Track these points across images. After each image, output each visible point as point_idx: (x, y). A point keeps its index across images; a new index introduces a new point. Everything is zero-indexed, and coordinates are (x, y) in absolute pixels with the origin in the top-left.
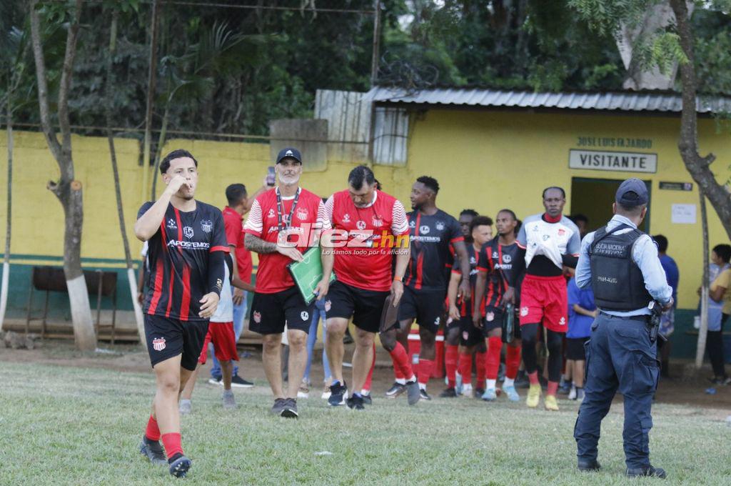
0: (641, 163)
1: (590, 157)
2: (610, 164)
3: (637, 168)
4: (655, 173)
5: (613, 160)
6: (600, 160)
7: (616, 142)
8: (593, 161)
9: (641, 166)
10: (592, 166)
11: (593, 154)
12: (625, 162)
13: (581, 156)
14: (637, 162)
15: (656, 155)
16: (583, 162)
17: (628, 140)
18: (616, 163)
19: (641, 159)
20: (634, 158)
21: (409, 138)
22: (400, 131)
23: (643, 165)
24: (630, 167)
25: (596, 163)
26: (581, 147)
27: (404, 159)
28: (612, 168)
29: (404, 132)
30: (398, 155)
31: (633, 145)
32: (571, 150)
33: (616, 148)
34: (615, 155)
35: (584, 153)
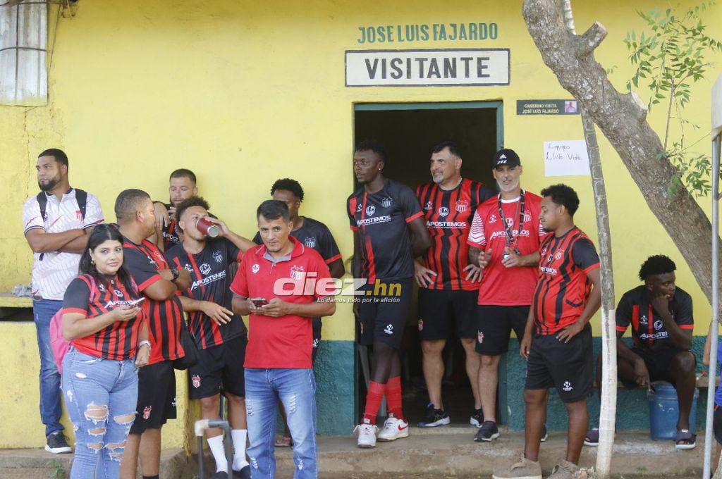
0: (480, 68)
1: (384, 61)
2: (421, 76)
3: (474, 78)
4: (508, 84)
5: (427, 65)
6: (403, 67)
7: (430, 32)
8: (389, 70)
9: (480, 75)
10: (390, 80)
11: (389, 57)
12: (450, 69)
13: (367, 61)
14: (473, 65)
15: (508, 50)
16: (372, 74)
17: (454, 26)
18: (434, 71)
19: (479, 60)
20: (467, 60)
21: (49, 51)
22: (33, 40)
23: (484, 72)
24: (461, 78)
25: (397, 74)
26: (367, 46)
27: (43, 92)
28: (425, 80)
29: (39, 41)
30: (31, 87)
31: (463, 36)
32: (347, 52)
33: (430, 44)
34: (430, 56)
35: (372, 57)
